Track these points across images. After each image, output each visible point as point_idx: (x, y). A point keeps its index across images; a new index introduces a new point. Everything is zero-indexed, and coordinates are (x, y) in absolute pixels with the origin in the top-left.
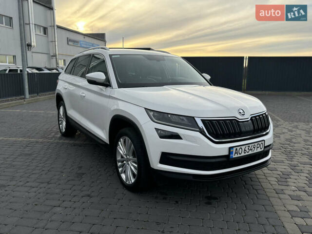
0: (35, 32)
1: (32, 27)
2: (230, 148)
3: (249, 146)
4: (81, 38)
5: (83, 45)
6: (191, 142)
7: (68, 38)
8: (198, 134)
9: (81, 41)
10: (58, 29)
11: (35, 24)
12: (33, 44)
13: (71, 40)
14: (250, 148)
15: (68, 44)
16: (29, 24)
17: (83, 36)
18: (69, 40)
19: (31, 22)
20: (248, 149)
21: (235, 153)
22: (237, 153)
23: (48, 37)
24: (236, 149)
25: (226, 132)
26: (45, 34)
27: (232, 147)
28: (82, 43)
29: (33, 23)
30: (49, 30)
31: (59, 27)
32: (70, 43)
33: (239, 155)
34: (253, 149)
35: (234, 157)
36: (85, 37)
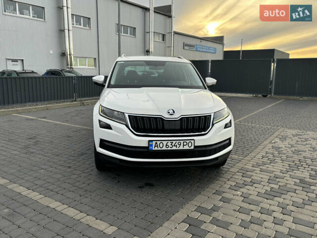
0: (154, 39)
1: (152, 34)
2: (149, 141)
3: (172, 143)
4: (197, 42)
5: (198, 49)
6: (118, 132)
7: (184, 43)
8: (124, 127)
9: (197, 45)
10: (175, 34)
11: (154, 32)
12: (151, 50)
13: (187, 45)
14: (173, 144)
15: (184, 48)
16: (149, 32)
17: (200, 40)
18: (185, 45)
19: (151, 31)
20: (171, 145)
21: (155, 146)
22: (157, 146)
23: (165, 43)
24: (156, 143)
25: (146, 127)
26: (163, 40)
27: (152, 141)
28: (198, 46)
29: (153, 31)
30: (167, 37)
31: (176, 33)
32: (186, 48)
33: (159, 149)
34: (178, 146)
35: (154, 149)
36: (202, 40)
